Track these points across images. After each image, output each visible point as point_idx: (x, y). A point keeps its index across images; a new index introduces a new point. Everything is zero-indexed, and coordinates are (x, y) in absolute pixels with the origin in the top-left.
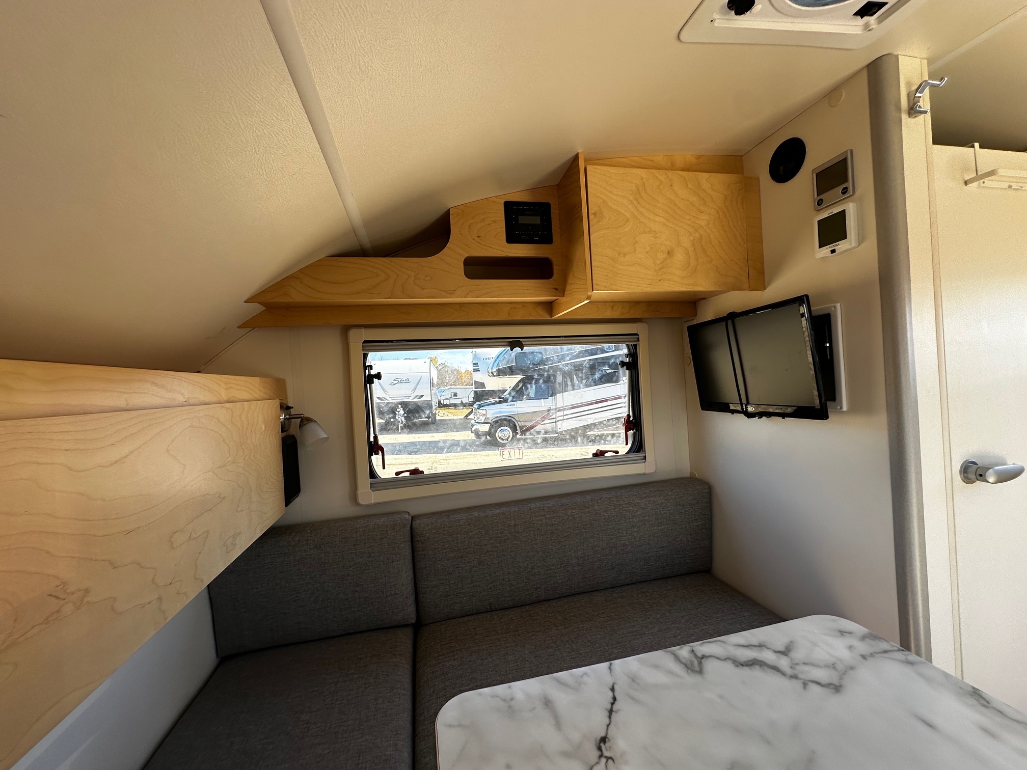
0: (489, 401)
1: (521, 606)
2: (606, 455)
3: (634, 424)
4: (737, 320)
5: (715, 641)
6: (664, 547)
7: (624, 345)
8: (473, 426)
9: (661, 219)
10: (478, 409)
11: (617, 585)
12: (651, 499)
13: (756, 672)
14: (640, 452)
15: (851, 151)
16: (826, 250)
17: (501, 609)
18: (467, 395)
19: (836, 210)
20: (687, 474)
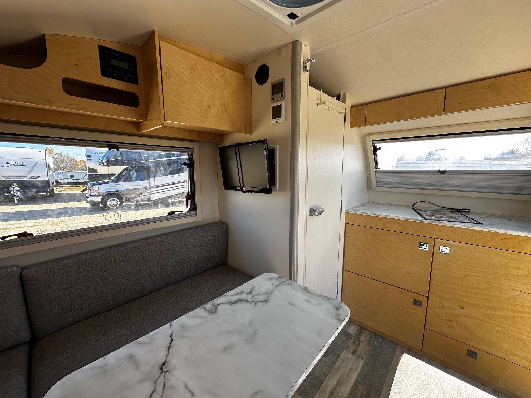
0: (101, 181)
1: (121, 305)
2: (176, 213)
3: (191, 196)
4: (240, 147)
5: (223, 296)
6: (205, 257)
7: (186, 154)
8: (88, 198)
9: (205, 88)
10: (92, 187)
11: (181, 280)
12: (199, 234)
13: (239, 305)
14: (194, 211)
15: (285, 78)
16: (274, 121)
17: (106, 311)
18: (82, 177)
19: (278, 104)
20: (217, 220)
